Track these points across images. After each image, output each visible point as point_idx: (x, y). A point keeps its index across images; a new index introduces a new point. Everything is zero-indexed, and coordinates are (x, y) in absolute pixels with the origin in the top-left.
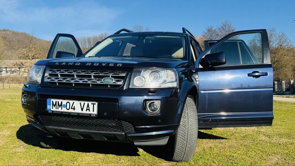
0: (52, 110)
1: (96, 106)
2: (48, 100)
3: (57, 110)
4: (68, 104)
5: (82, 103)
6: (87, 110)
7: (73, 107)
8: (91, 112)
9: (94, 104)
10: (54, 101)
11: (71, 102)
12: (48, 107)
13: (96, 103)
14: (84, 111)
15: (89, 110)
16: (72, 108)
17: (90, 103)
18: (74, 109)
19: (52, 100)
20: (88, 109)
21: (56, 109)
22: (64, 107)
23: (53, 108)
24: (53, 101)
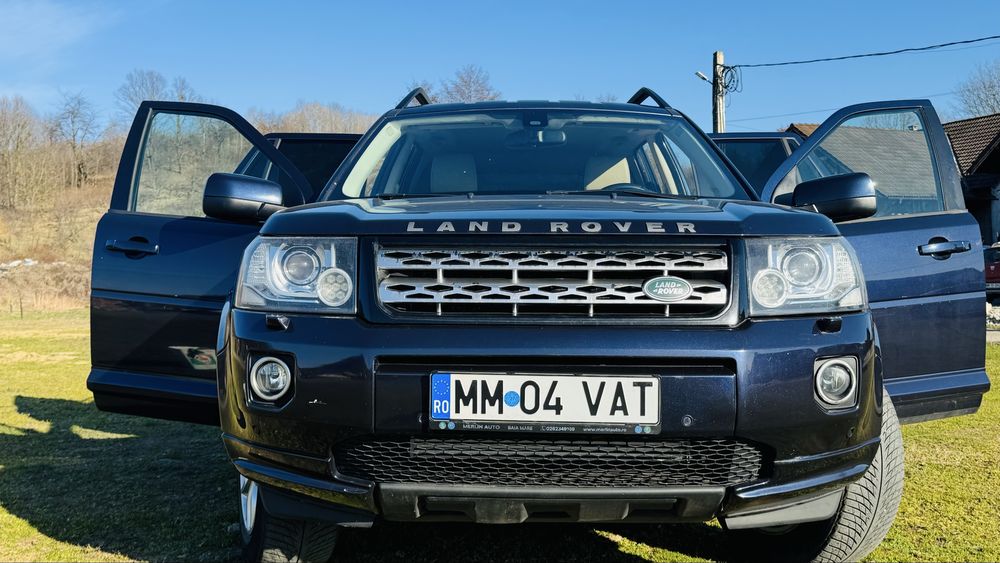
0: (454, 416)
1: (653, 394)
2: (436, 379)
3: (479, 416)
4: (530, 390)
5: (594, 382)
6: (614, 408)
7: (552, 402)
8: (633, 417)
9: (643, 386)
10: (466, 380)
11: (544, 381)
12: (436, 406)
13: (655, 381)
14: (604, 416)
15: (624, 408)
16: (547, 407)
17: (628, 382)
18: (558, 408)
19: (454, 377)
20: (619, 404)
21: (475, 411)
22: (512, 405)
23: (458, 411)
24: (458, 383)
